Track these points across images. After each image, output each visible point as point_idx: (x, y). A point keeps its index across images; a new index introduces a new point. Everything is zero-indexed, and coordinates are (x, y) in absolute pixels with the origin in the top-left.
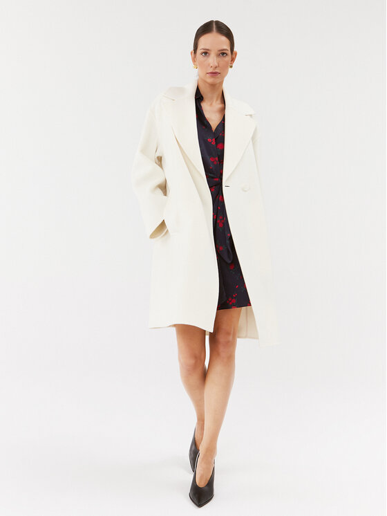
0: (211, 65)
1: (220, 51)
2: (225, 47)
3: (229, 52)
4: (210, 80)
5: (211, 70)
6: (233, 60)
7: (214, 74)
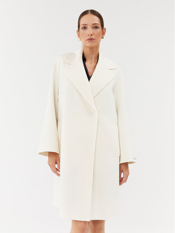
0: (89, 34)
1: (93, 24)
2: (97, 22)
3: (100, 26)
4: (89, 44)
5: (89, 37)
6: (104, 34)
7: (91, 40)
